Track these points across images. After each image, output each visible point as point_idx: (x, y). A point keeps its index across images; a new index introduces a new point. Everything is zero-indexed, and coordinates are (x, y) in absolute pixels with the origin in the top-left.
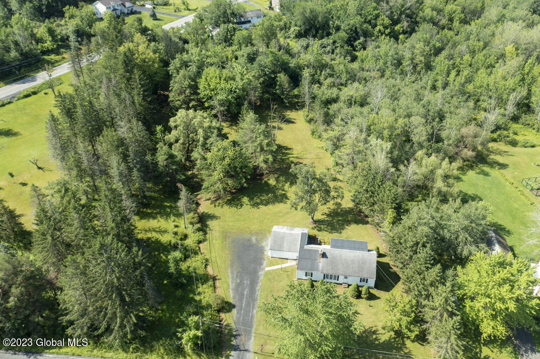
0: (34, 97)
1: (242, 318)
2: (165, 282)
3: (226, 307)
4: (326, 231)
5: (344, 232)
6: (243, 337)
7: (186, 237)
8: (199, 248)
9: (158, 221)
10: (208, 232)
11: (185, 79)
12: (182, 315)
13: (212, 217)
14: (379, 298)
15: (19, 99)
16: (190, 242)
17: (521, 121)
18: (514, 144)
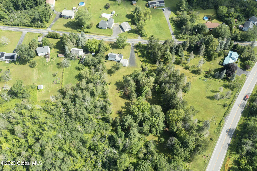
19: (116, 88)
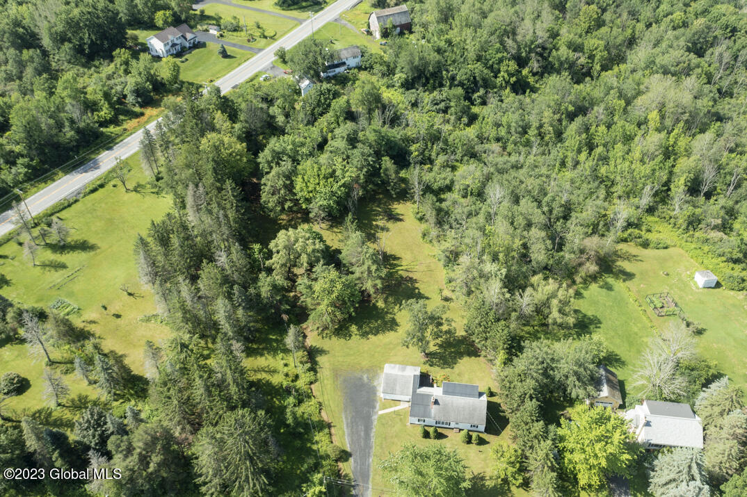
0: (101, 190)
1: (359, 467)
2: (282, 431)
3: (344, 456)
4: (438, 366)
5: (456, 366)
6: (361, 488)
7: (297, 377)
8: (311, 390)
9: (266, 359)
10: (318, 370)
11: (279, 177)
12: (302, 466)
13: (321, 352)
14: (488, 443)
15: (85, 196)
16: (300, 384)
17: (656, 213)
18: (646, 245)
19: (417, 285)
